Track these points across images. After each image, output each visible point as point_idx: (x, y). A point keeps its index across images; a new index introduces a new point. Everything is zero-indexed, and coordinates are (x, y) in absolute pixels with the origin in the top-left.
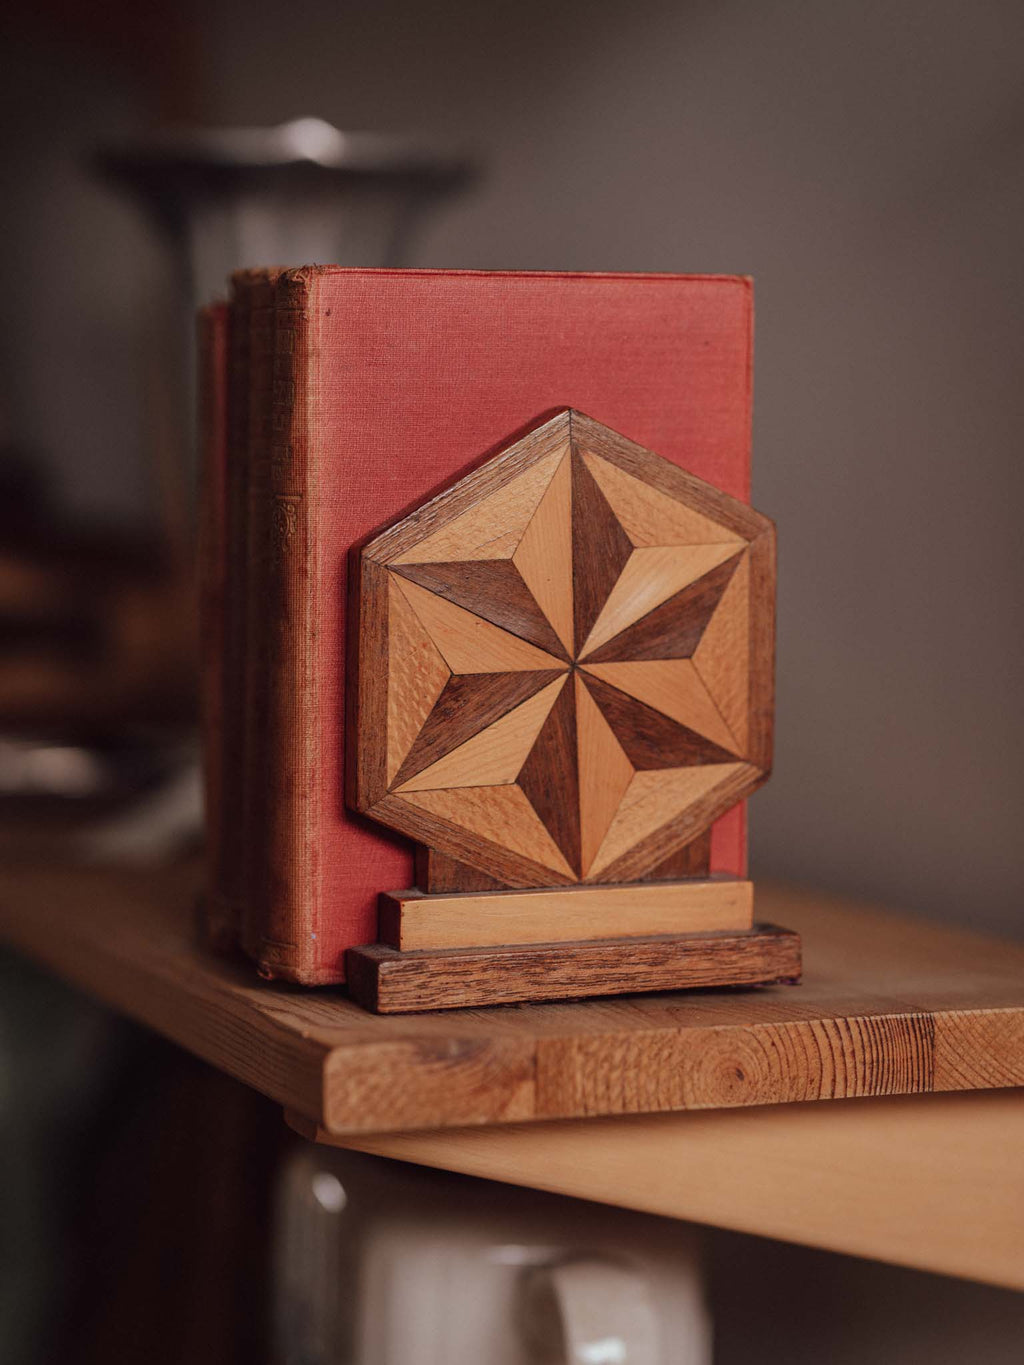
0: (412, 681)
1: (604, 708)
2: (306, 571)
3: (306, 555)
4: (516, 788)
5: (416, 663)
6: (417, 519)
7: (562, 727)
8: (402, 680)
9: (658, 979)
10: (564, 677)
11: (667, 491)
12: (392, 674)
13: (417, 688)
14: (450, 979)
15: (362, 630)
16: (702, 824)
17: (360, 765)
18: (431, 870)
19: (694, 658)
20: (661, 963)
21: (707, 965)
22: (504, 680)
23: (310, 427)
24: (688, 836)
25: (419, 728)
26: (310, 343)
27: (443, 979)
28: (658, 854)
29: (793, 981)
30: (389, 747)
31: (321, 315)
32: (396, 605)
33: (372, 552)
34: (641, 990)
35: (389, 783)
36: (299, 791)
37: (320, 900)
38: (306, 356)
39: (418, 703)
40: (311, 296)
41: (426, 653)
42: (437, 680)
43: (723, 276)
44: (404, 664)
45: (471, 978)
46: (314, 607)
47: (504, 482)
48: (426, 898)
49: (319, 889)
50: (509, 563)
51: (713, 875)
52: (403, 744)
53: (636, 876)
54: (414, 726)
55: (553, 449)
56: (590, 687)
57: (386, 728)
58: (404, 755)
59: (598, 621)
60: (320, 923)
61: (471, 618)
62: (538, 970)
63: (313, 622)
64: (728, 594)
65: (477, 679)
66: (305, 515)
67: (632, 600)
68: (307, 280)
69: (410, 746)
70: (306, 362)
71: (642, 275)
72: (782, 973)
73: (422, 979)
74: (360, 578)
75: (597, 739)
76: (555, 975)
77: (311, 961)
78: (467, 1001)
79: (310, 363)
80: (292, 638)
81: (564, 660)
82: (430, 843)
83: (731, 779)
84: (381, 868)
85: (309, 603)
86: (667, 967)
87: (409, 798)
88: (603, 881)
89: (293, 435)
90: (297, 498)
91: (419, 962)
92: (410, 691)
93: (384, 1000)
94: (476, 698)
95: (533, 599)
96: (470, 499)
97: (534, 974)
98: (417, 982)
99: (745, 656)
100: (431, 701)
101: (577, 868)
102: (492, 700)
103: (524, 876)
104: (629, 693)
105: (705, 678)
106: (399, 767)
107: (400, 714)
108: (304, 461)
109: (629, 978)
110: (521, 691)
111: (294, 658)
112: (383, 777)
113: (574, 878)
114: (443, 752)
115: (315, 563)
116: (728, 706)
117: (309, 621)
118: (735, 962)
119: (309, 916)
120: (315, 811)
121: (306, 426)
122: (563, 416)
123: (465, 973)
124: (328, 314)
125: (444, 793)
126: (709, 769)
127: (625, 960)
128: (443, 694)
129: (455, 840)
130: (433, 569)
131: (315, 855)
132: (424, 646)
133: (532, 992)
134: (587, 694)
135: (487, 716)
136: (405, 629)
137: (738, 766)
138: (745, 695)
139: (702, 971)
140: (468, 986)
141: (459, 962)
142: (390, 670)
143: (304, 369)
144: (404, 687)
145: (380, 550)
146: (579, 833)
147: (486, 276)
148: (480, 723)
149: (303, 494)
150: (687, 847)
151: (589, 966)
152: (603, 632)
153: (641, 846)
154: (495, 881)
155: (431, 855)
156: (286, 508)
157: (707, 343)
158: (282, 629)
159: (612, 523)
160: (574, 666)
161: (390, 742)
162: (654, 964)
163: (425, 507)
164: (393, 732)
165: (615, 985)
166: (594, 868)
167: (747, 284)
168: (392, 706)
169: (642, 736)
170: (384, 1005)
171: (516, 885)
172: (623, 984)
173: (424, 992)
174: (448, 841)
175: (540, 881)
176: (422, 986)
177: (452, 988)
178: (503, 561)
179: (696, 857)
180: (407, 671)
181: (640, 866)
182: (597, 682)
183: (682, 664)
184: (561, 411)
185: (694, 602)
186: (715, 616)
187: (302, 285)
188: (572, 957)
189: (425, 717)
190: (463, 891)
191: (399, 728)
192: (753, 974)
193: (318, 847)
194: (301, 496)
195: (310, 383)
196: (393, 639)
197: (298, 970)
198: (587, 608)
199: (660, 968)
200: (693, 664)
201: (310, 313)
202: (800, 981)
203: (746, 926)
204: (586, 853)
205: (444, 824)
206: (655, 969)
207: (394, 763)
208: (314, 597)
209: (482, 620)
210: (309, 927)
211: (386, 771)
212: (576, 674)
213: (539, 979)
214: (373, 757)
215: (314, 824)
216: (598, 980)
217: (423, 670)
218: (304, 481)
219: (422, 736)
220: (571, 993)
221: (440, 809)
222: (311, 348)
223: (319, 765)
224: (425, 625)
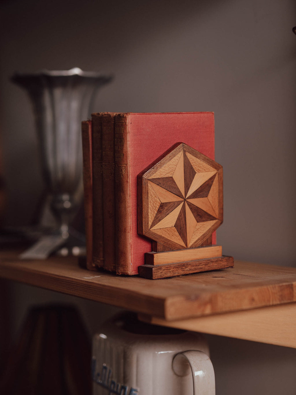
0: (153, 205)
1: (191, 209)
2: (128, 181)
3: (128, 178)
4: (174, 228)
5: (154, 201)
6: (153, 168)
7: (183, 214)
8: (151, 204)
9: (207, 268)
10: (183, 202)
11: (202, 160)
12: (149, 203)
13: (154, 206)
14: (167, 271)
15: (143, 194)
16: (210, 234)
17: (143, 224)
18: (158, 247)
19: (208, 197)
20: (207, 265)
21: (216, 264)
22: (172, 204)
23: (128, 149)
24: (207, 237)
25: (155, 215)
26: (128, 130)
27: (165, 271)
28: (202, 241)
29: (232, 267)
30: (149, 220)
31: (130, 124)
32: (150, 188)
33: (145, 176)
34: (203, 271)
35: (149, 228)
36: (128, 231)
37: (132, 256)
38: (127, 133)
39: (155, 210)
40: (128, 120)
41: (156, 198)
42: (158, 204)
43: (208, 112)
44: (151, 201)
45: (171, 270)
46: (130, 190)
47: (170, 160)
48: (157, 253)
49: (132, 253)
50: (172, 177)
51: (212, 245)
52: (152, 219)
53: (198, 246)
54: (154, 215)
55: (180, 151)
56: (188, 205)
57: (148, 215)
58: (152, 222)
59: (189, 190)
60: (133, 261)
61: (165, 190)
62: (184, 268)
63: (130, 193)
64: (214, 182)
65: (166, 204)
66: (127, 169)
67: (196, 185)
68: (127, 116)
69: (153, 219)
70: (127, 134)
71: (192, 112)
72: (230, 265)
73: (161, 271)
74: (142, 182)
75: (190, 216)
76: (187, 269)
77: (131, 270)
78: (170, 275)
79: (128, 135)
80: (125, 197)
81: (183, 199)
82: (158, 241)
83: (215, 224)
84: (145, 247)
85: (129, 189)
86: (209, 265)
87: (153, 231)
88: (191, 248)
89: (124, 151)
90: (125, 165)
91: (160, 268)
92: (153, 207)
93: (154, 276)
94: (166, 208)
95: (177, 185)
96: (164, 164)
97: (183, 269)
98: (160, 272)
99: (218, 196)
100: (157, 209)
101: (186, 245)
102: (169, 208)
103: (176, 247)
104: (196, 205)
105: (210, 201)
106: (151, 224)
107: (151, 212)
108: (127, 157)
109: (201, 268)
110: (175, 206)
111: (125, 202)
112: (148, 227)
113: (186, 247)
114: (160, 220)
115: (130, 180)
116: (215, 207)
117: (129, 193)
118: (221, 264)
119: (130, 260)
120: (131, 235)
121: (127, 149)
122: (181, 145)
123: (169, 269)
124: (131, 124)
125: (160, 230)
126: (211, 222)
127: (200, 264)
128: (160, 207)
129: (162, 240)
130: (156, 179)
131: (131, 246)
132: (156, 197)
133: (182, 273)
134: (188, 206)
135: (168, 212)
136: (152, 193)
137: (217, 220)
138: (218, 205)
139: (215, 266)
140: (170, 272)
141: (168, 267)
142: (149, 202)
143: (126, 136)
144: (152, 206)
145: (146, 176)
146: (187, 237)
147: (162, 114)
148: (167, 214)
149: (127, 164)
150: (207, 239)
151: (193, 266)
152: (190, 193)
153: (199, 239)
154: (171, 249)
155: (158, 243)
156: (122, 168)
157: (206, 127)
158: (122, 195)
159: (191, 168)
160: (185, 200)
161: (149, 219)
162: (206, 265)
163: (155, 165)
164: (150, 216)
165: (198, 270)
166: (190, 245)
167: (213, 114)
168: (150, 211)
169: (199, 215)
170: (154, 277)
171: (175, 249)
172: (200, 270)
173: (162, 274)
174: (161, 240)
175: (179, 248)
176: (161, 273)
177: (167, 273)
178: (171, 177)
179: (209, 241)
180: (152, 202)
181: (199, 244)
182: (190, 203)
183: (206, 198)
184: (181, 143)
185: (208, 185)
186: (212, 187)
187: (126, 117)
188: (190, 264)
189: (156, 213)
190: (164, 251)
191: (151, 215)
192: (225, 266)
193: (132, 244)
194: (126, 165)
195: (128, 139)
196: (149, 195)
197: (128, 272)
198: (187, 187)
199: (207, 266)
200: (208, 198)
201: (127, 124)
202: (233, 267)
203: (221, 256)
204: (188, 242)
205: (161, 236)
206: (206, 266)
207: (150, 223)
208: (130, 187)
209: (167, 191)
210: (130, 262)
211: (148, 225)
212: (185, 201)
213: (184, 270)
214: (146, 222)
215: (131, 239)
216: (195, 269)
217: (155, 202)
218: (127, 161)
219: (155, 217)
220: (190, 272)
221: (159, 233)
222: (128, 131)
223: (132, 225)
224: (156, 192)
